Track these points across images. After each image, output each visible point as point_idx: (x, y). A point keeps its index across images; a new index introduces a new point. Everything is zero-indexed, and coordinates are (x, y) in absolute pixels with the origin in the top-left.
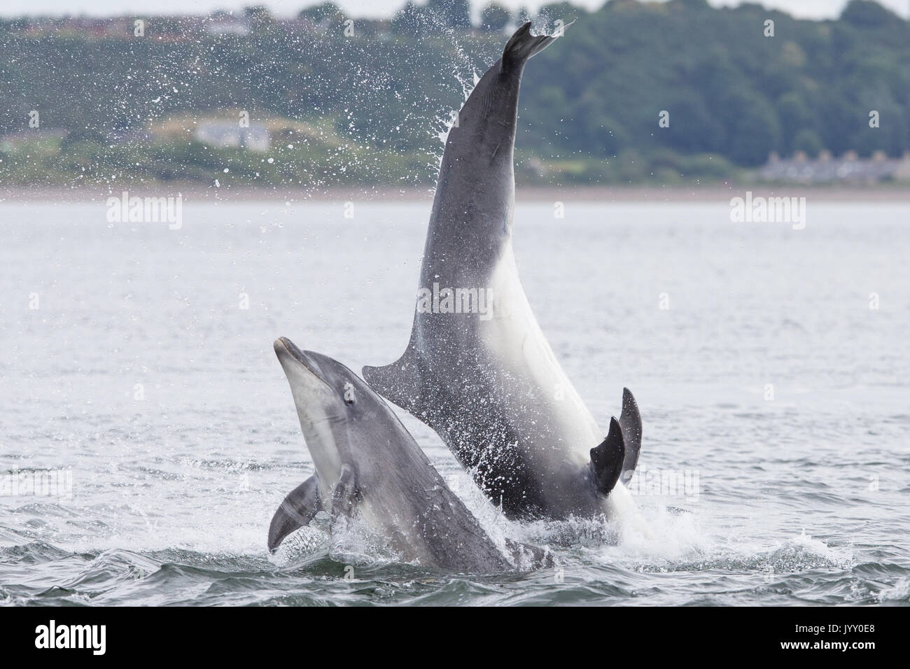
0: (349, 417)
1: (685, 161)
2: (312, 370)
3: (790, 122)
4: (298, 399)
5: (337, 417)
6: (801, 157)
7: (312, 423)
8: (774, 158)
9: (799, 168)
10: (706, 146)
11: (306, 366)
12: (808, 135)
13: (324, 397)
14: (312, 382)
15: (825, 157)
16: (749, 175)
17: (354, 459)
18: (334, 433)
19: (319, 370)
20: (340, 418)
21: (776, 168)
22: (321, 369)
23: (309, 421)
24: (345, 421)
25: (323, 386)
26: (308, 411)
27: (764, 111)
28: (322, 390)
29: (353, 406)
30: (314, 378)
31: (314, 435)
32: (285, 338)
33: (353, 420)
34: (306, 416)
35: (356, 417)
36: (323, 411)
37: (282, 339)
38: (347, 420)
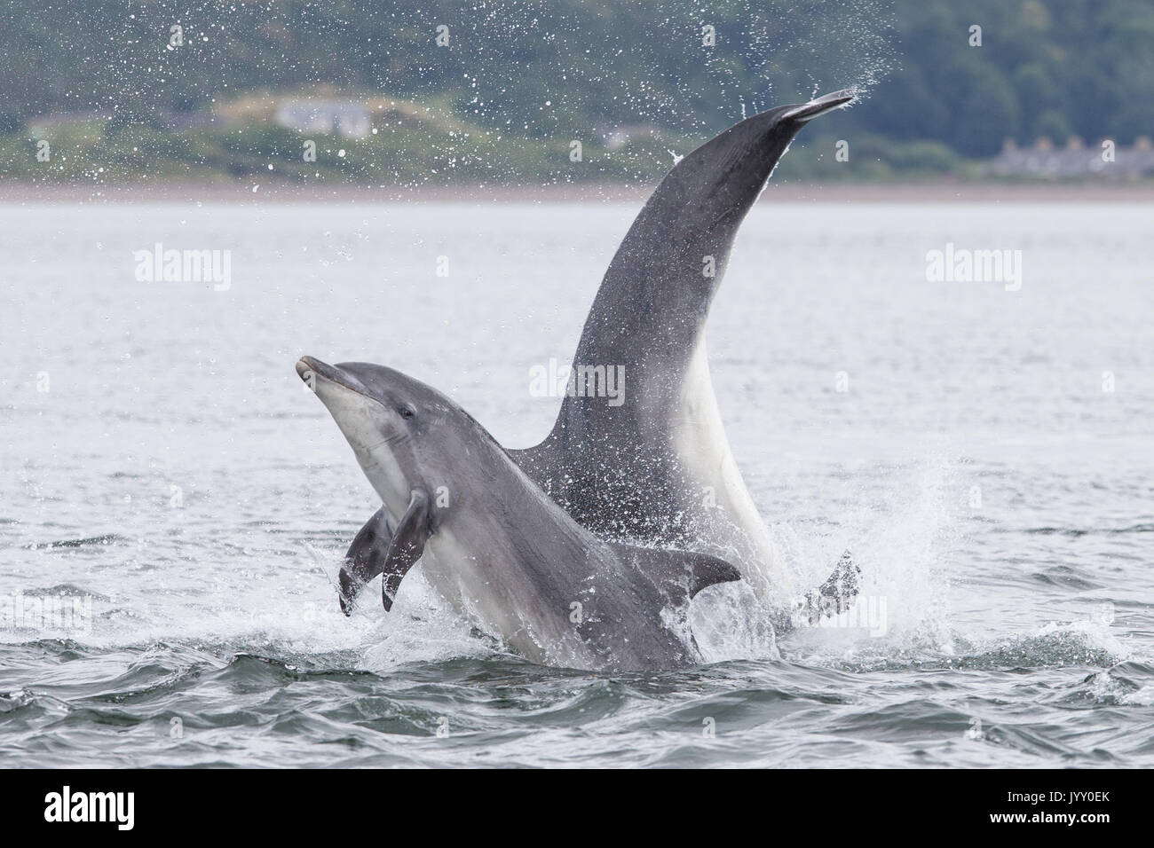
0: (412, 431)
1: (898, 151)
2: (352, 388)
3: (1031, 102)
4: (344, 426)
5: (398, 436)
6: (1044, 145)
7: (368, 451)
8: (1010, 147)
9: (1041, 159)
10: (922, 131)
11: (343, 384)
12: (1053, 118)
13: (375, 415)
14: (356, 402)
15: (1075, 145)
16: (978, 168)
17: (427, 482)
18: (396, 456)
19: (361, 385)
20: (401, 437)
21: (1013, 158)
22: (362, 382)
23: (365, 449)
24: (407, 439)
25: (371, 402)
26: (360, 438)
27: (998, 89)
28: (370, 408)
29: (413, 419)
30: (356, 396)
31: (373, 463)
32: (308, 357)
33: (417, 435)
34: (360, 444)
35: (420, 430)
36: (378, 433)
37: (304, 359)
38: (410, 436)
